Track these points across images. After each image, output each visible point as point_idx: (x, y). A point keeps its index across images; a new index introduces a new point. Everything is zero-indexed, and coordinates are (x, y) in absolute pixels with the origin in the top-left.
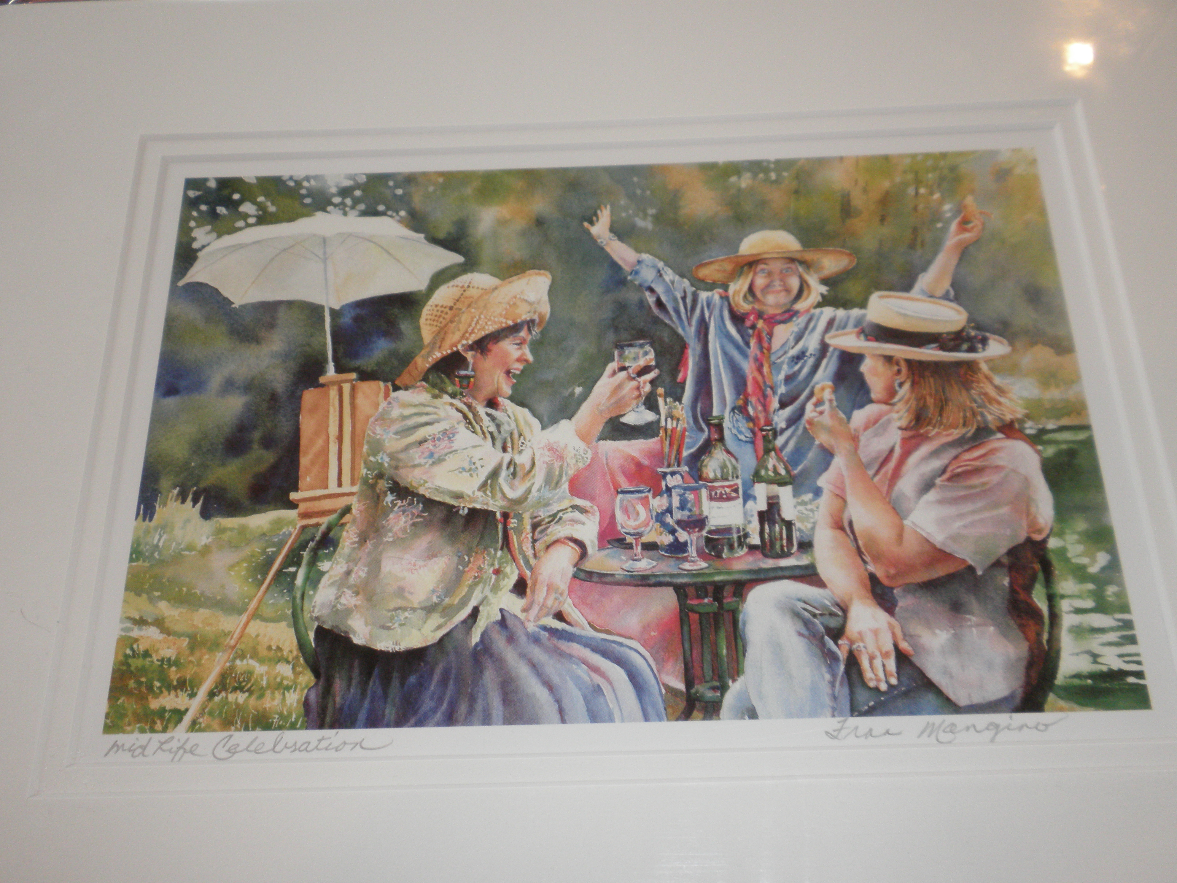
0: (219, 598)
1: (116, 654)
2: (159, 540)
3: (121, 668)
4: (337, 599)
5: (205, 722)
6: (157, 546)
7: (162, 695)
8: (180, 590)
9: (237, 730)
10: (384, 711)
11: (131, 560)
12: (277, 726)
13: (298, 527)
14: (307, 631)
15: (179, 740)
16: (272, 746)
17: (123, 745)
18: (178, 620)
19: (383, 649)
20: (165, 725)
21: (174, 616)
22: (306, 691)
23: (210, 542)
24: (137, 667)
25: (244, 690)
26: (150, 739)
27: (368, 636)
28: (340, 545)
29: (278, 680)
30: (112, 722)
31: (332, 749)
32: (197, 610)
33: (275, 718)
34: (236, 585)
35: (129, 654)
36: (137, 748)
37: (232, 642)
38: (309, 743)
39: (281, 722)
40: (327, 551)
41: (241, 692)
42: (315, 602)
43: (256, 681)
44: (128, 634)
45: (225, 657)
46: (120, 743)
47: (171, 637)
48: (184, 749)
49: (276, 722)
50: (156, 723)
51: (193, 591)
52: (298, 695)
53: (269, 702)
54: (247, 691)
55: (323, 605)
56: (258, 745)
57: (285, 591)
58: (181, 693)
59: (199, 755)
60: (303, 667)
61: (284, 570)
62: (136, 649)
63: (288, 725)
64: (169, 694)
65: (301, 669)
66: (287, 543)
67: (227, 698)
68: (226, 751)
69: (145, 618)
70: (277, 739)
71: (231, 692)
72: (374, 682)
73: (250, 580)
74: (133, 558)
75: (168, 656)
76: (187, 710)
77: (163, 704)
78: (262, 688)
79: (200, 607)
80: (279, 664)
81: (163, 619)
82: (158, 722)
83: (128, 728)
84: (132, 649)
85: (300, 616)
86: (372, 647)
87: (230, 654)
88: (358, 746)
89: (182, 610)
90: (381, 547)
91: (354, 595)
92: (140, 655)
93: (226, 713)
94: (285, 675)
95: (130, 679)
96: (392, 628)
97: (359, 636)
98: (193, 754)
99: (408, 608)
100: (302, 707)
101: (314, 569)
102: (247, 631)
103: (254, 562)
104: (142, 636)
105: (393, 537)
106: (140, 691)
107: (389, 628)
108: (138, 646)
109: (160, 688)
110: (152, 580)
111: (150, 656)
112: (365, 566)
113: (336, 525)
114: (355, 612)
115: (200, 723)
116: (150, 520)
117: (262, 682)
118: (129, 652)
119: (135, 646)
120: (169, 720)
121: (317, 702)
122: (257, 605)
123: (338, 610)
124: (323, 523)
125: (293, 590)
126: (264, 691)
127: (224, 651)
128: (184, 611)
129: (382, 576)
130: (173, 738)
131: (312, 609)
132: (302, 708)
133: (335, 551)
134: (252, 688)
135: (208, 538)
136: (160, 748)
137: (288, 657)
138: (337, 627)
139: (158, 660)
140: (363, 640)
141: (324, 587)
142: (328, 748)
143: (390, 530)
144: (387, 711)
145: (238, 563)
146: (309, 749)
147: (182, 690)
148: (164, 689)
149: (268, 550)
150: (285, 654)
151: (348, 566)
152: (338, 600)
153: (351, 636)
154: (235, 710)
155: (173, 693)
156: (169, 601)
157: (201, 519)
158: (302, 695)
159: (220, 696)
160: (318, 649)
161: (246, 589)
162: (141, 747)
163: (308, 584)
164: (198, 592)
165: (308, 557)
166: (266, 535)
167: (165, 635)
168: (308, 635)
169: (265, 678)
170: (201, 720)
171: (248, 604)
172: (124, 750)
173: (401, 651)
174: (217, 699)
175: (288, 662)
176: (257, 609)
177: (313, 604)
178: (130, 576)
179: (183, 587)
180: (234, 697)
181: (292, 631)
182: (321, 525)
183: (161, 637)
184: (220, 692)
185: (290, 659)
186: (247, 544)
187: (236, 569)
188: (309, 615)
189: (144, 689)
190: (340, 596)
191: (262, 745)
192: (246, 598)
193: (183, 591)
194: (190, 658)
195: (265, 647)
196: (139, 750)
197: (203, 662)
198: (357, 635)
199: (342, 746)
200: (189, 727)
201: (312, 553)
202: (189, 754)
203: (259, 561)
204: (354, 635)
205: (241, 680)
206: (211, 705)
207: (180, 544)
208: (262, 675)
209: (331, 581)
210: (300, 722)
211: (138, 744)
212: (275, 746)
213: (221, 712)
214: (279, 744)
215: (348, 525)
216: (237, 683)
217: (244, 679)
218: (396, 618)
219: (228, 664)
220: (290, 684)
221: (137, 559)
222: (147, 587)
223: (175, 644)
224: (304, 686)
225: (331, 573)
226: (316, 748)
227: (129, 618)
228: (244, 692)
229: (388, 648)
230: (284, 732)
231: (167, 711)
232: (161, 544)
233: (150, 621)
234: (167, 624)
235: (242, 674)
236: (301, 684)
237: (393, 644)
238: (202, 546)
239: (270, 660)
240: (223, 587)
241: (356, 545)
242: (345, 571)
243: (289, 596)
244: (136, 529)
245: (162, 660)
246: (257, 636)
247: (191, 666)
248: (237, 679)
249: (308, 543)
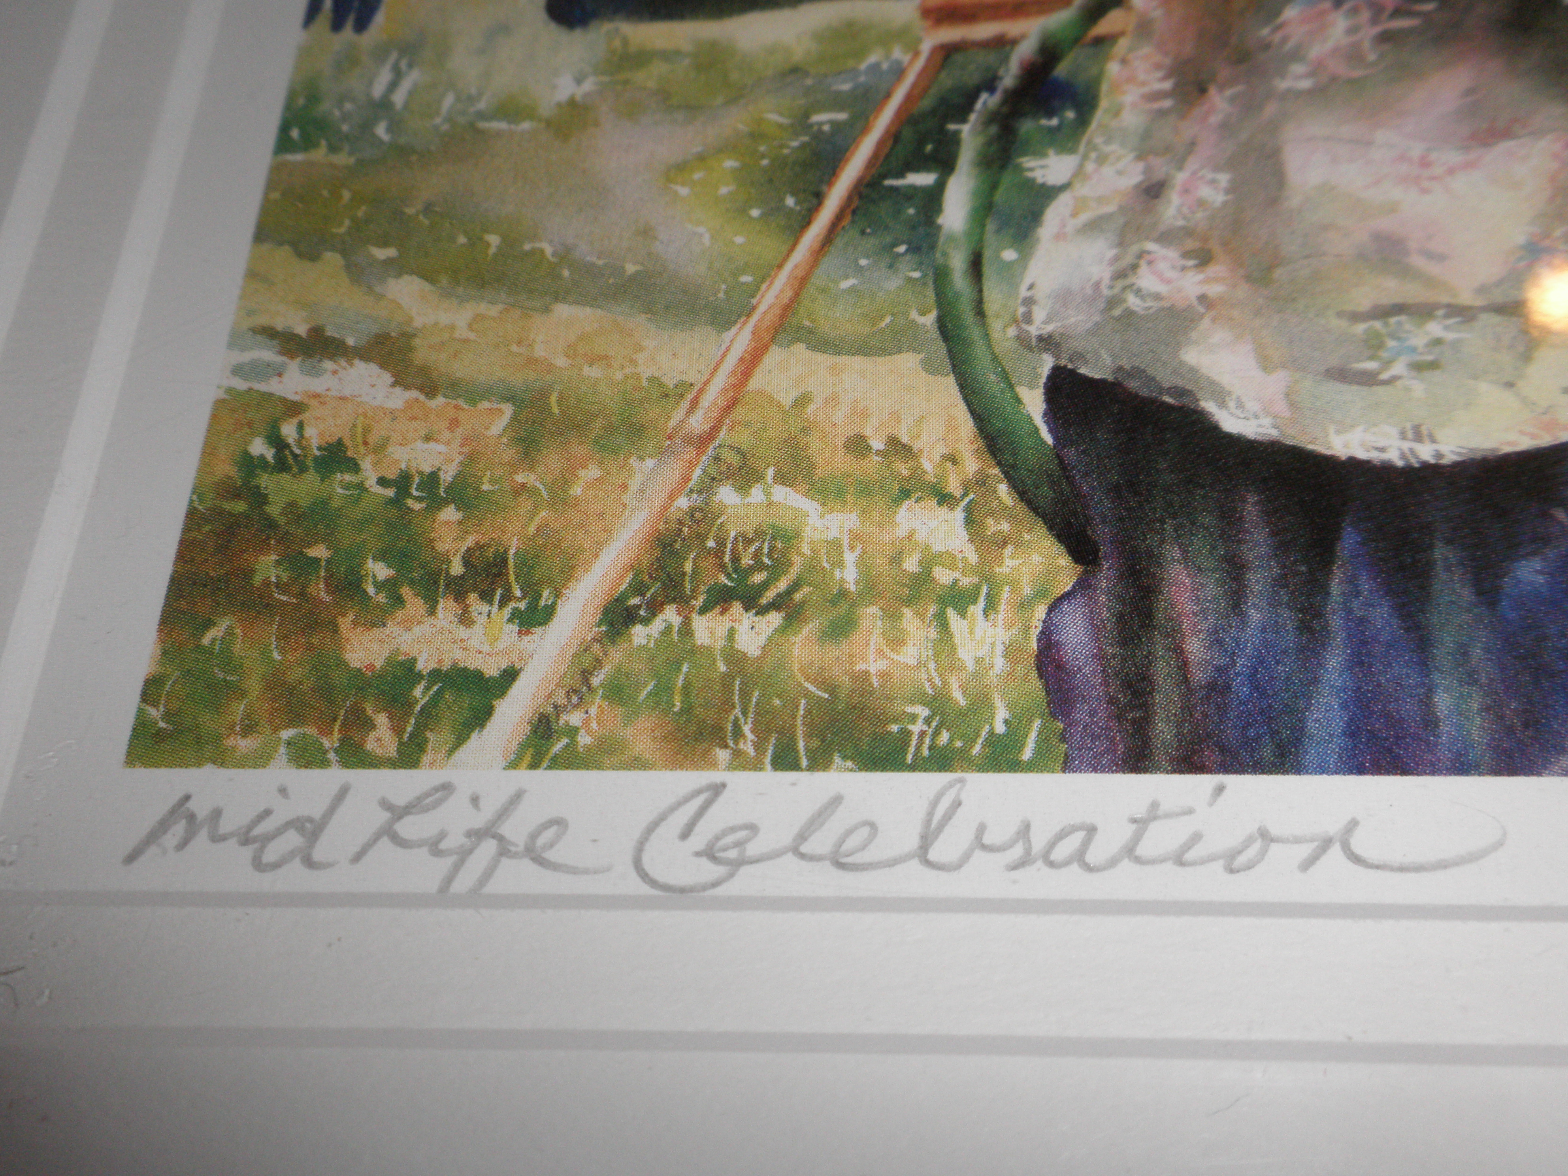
0: (631, 269)
1: (209, 452)
2: (393, 86)
3: (227, 506)
4: (1120, 275)
5: (594, 725)
6: (384, 105)
7: (400, 614)
8: (476, 242)
9: (740, 762)
10: (1427, 702)
11: (284, 144)
12: (925, 752)
13: (926, 47)
14: (1011, 387)
15: (475, 800)
16: (912, 842)
17: (217, 814)
18: (466, 341)
19: (1362, 455)
20: (412, 736)
21: (452, 328)
22: (1041, 612)
23: (587, 95)
24: (292, 505)
25: (764, 601)
26: (343, 793)
27: (1282, 408)
28: (1104, 103)
29: (911, 564)
30: (167, 716)
31: (1212, 858)
32: (547, 310)
33: (913, 718)
34: (701, 230)
35: (262, 457)
36: (279, 832)
37: (698, 423)
38: (1091, 830)
39: (944, 737)
40: (1055, 122)
41: (747, 609)
42: (1031, 287)
43: (812, 566)
44: (262, 387)
45: (672, 472)
46: (200, 807)
47: (440, 400)
48: (501, 839)
49: (922, 734)
50: (370, 725)
51: (527, 247)
52: (1008, 626)
53: (880, 653)
54: (774, 605)
55: (1064, 297)
56: (849, 833)
57: (902, 249)
58: (485, 608)
59: (573, 870)
60: (1012, 518)
61: (888, 182)
62: (290, 441)
63: (976, 749)
64: (432, 611)
65: (1005, 526)
66: (888, 96)
67: (686, 630)
68: (698, 854)
69: (330, 332)
70: (935, 803)
71: (704, 610)
72: (1352, 580)
73: (755, 213)
74: (290, 139)
75: (427, 469)
76: (510, 675)
77: (404, 648)
78: (843, 594)
79: (556, 299)
80: (906, 504)
81: (408, 336)
82: (382, 720)
83: (244, 744)
84: (278, 443)
85: (975, 333)
86: (1310, 447)
87: (691, 465)
88: (1336, 851)
89: (483, 308)
90: (1270, 109)
91: (1191, 263)
92: (310, 463)
93: (686, 689)
94: (938, 547)
95: (263, 547)
96: (1384, 376)
97: (1240, 405)
98: (540, 861)
99: (1435, 307)
100: (1034, 674)
101: (1007, 179)
102: (754, 384)
103: (763, 156)
104: (316, 396)
105: (1311, 74)
106: (302, 594)
107: (1368, 379)
108: (301, 426)
109: (390, 586)
110: (364, 208)
111: (354, 467)
112: (1217, 169)
113: (1076, 41)
114: (1206, 323)
115: (572, 732)
116: (361, 25)
117: (837, 574)
118: (259, 447)
119: (288, 431)
120: (428, 717)
121: (1100, 657)
122: (789, 294)
123: (1129, 314)
124: (1023, 37)
125: (933, 247)
126: (853, 605)
127: (662, 453)
128: (494, 311)
129: (1294, 201)
130: (447, 788)
131: (1021, 310)
132: (1035, 684)
133: (1083, 121)
134: (798, 596)
135: (579, 81)
136: (388, 832)
137: (942, 477)
138: (1136, 372)
139: (383, 482)
140: (1267, 421)
141: (1059, 237)
142: (1189, 856)
143: (1296, 55)
144: (1443, 702)
145: (701, 158)
146: (1094, 856)
147: (486, 596)
148: (406, 592)
149: (816, 118)
150: (927, 466)
151: (1148, 171)
152: (1128, 281)
153: (1209, 406)
154: (726, 681)
155: (447, 608)
156: (429, 277)
157: (553, 26)
158: (1027, 629)
159: (657, 625)
160: (1071, 454)
161: (739, 240)
162: (297, 824)
163: (991, 226)
164: (548, 250)
165: (980, 140)
166: (806, 74)
167: (414, 394)
168: (1019, 401)
169: (850, 558)
170: (575, 718)
171: (753, 291)
172: (217, 838)
173: (1444, 461)
174: (640, 634)
175: (944, 499)
176: (788, 309)
177: (1023, 292)
178: (276, 195)
179: (487, 231)
180: (722, 630)
181: (949, 385)
182: (1014, 42)
183: (399, 398)
184: (655, 608)
185: (954, 486)
186: (732, 101)
187: (697, 176)
188: (1012, 332)
189: (320, 590)
190: (1134, 267)
191: (865, 831)
192: (742, 271)
193: (488, 245)
194: (520, 478)
195: (840, 441)
196: (292, 839)
197: (577, 490)
198: (1232, 404)
199: (1257, 846)
200: (523, 747)
201: (994, 129)
202: (526, 866)
203: (786, 151)
204: (1222, 404)
205: (746, 561)
206: (616, 655)
207: (471, 100)
208: (835, 546)
209: (1085, 217)
210: (1033, 735)
211: (283, 813)
212: (926, 841)
213: (663, 690)
214: (947, 829)
215: (1123, 44)
216: (728, 576)
217: (757, 555)
218: (1391, 343)
219: (683, 503)
220: (966, 581)
221: (308, 144)
222: (342, 230)
223: (454, 423)
224: (1027, 590)
225: (1082, 190)
226: (1130, 851)
227: (270, 333)
228: (762, 611)
229: (1382, 450)
230: (962, 781)
231: (420, 676)
232: (399, 98)
233: (350, 341)
234: (422, 354)
235: (748, 542)
236: (1015, 585)
237: (1403, 436)
238: (559, 105)
239: (865, 490)
240: (646, 232)
241: (1167, 103)
242: (1137, 187)
243: (919, 266)
244: (305, 53)
245: (402, 483)
246: (802, 401)
247: (525, 505)
248: (727, 558)
249: (971, 97)
